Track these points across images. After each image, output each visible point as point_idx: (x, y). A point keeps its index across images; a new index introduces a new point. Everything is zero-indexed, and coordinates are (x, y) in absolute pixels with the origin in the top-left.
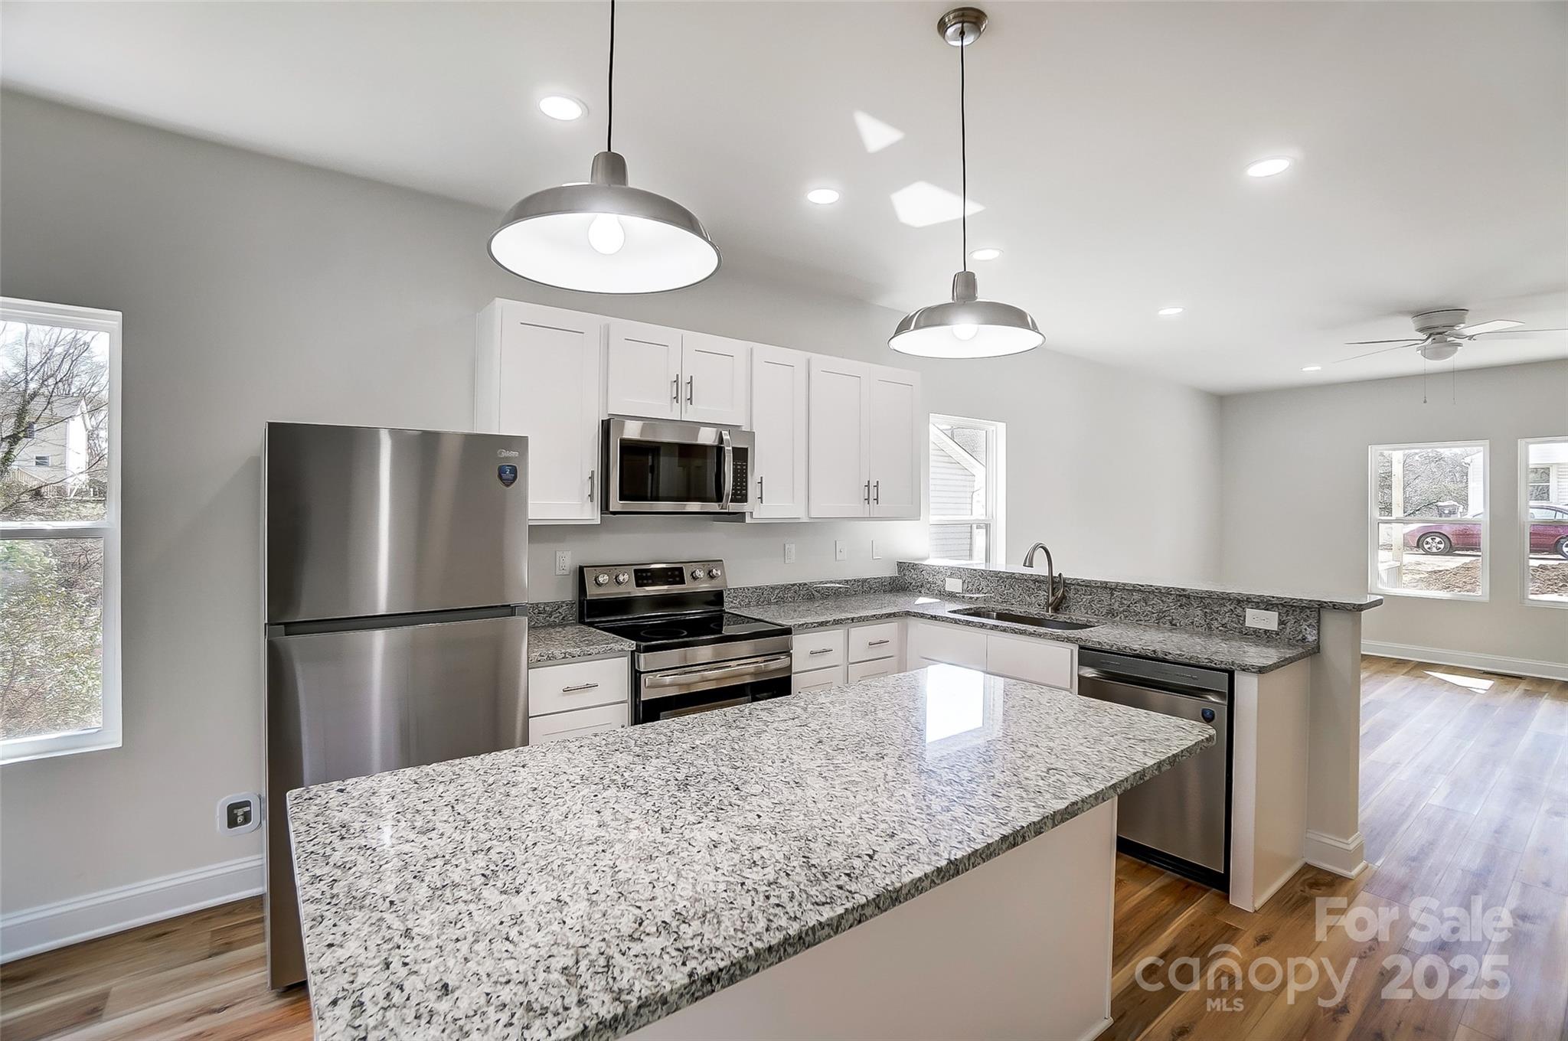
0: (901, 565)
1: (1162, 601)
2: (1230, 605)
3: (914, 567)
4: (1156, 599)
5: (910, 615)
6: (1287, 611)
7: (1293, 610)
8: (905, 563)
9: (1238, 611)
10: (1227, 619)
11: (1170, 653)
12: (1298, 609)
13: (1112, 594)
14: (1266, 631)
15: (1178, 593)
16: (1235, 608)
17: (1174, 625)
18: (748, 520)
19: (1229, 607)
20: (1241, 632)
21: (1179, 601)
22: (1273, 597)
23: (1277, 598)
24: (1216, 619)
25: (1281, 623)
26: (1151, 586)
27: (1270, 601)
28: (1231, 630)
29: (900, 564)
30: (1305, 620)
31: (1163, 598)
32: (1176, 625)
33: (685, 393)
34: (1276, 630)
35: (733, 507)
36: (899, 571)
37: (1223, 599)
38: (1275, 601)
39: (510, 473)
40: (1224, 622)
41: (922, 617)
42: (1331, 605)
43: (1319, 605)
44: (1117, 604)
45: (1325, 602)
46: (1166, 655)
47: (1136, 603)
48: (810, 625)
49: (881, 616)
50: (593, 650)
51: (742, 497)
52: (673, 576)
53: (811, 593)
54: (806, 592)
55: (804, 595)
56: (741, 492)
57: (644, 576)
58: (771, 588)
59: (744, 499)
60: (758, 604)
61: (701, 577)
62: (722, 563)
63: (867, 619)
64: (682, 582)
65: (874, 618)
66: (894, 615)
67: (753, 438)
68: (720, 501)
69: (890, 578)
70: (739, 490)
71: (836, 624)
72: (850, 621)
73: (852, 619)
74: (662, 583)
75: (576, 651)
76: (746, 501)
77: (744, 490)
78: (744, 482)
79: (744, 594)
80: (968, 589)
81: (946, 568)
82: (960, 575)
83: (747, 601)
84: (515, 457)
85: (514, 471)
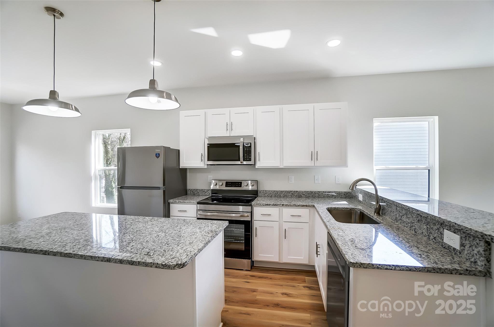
2: (438, 225)
4: (410, 215)
5: (314, 207)
6: (465, 236)
7: (469, 237)
9: (441, 230)
13: (397, 209)
14: (454, 249)
16: (440, 227)
17: (416, 232)
20: (442, 246)
21: (418, 217)
24: (432, 233)
25: (462, 244)
30: (476, 247)
31: (413, 215)
33: (231, 128)
34: (459, 249)
35: (245, 163)
37: (434, 220)
38: (457, 227)
39: (158, 155)
40: (435, 236)
44: (398, 215)
47: (403, 216)
48: (262, 205)
49: (299, 205)
50: (186, 201)
51: (249, 159)
52: (238, 184)
53: (300, 195)
54: (297, 194)
55: (296, 195)
56: (249, 157)
57: (228, 184)
58: (281, 191)
59: (250, 160)
60: (275, 196)
61: (247, 186)
62: (257, 182)
63: (291, 206)
64: (241, 186)
65: (295, 206)
66: (306, 206)
67: (255, 139)
68: (240, 161)
69: (345, 192)
70: (248, 157)
71: (274, 206)
72: (281, 205)
73: (283, 205)
74: (234, 186)
75: (182, 201)
76: (251, 160)
77: (250, 157)
78: (250, 154)
79: (269, 193)
80: (363, 200)
81: (359, 189)
82: (362, 193)
83: (271, 195)
84: (159, 151)
85: (159, 154)
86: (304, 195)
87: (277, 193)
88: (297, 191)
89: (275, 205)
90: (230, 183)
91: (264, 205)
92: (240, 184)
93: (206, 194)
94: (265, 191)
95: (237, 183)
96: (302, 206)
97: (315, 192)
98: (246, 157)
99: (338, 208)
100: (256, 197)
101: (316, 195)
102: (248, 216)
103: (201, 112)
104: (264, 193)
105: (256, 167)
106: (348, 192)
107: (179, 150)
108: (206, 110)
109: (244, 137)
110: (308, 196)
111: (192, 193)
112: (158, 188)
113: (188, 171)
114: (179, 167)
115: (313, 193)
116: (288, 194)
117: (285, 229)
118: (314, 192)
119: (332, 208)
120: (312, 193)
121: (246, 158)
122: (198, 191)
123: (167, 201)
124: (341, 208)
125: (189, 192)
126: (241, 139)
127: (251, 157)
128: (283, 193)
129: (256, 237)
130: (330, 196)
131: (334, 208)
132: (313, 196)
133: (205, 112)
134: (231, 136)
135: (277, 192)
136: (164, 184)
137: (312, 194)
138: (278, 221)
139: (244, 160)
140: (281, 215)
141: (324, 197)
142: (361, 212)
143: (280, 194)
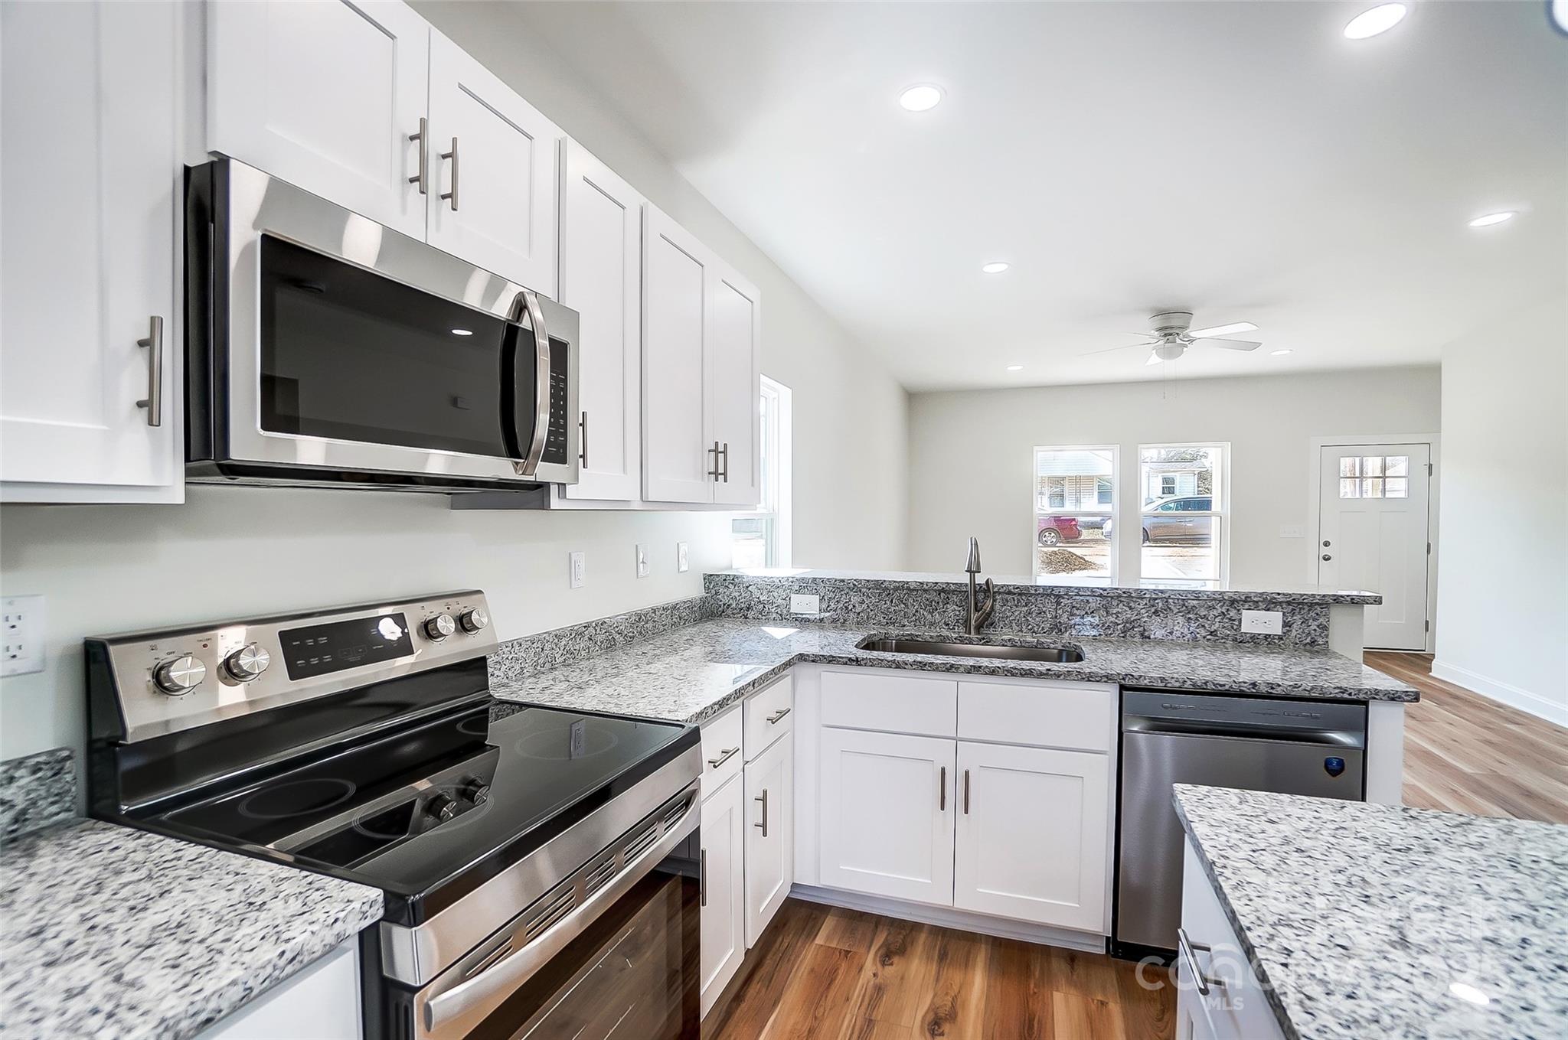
0: (709, 579)
1: (1130, 608)
2: (1221, 607)
3: (733, 580)
4: (1121, 605)
5: (805, 660)
6: (1293, 610)
7: (1300, 609)
8: (718, 576)
9: (1232, 614)
10: (1217, 625)
11: (1279, 686)
12: (1305, 607)
13: (1058, 603)
14: (1267, 637)
15: (1154, 596)
16: (1228, 610)
17: (1146, 637)
18: (555, 502)
19: (1220, 610)
20: (1235, 640)
21: (1153, 606)
22: (1279, 594)
23: (1284, 594)
24: (1203, 626)
25: (1286, 624)
26: (1117, 589)
27: (1275, 598)
28: (1223, 638)
29: (706, 579)
30: (1314, 620)
31: (1132, 604)
32: (1149, 638)
33: (439, 178)
34: (1280, 634)
35: (544, 471)
36: (707, 589)
37: (1215, 599)
38: (1281, 599)
40: (1213, 628)
41: (830, 662)
42: (1348, 599)
43: (1335, 600)
44: (1065, 616)
45: (1342, 596)
46: (1272, 688)
47: (1093, 612)
51: (558, 450)
53: (610, 638)
54: (604, 637)
55: (602, 643)
57: (309, 647)
58: (555, 636)
59: (561, 455)
62: (481, 597)
70: (553, 433)
76: (564, 460)
77: (562, 434)
78: (562, 417)
79: (513, 655)
80: (829, 609)
81: (791, 579)
82: (816, 589)
83: (517, 667)
90: (323, 640)
115: (643, 621)
116: (578, 640)
117: (765, 794)
120: (640, 620)
127: (565, 435)
128: (563, 642)
132: (642, 630)
137: (640, 625)
143: (553, 649)
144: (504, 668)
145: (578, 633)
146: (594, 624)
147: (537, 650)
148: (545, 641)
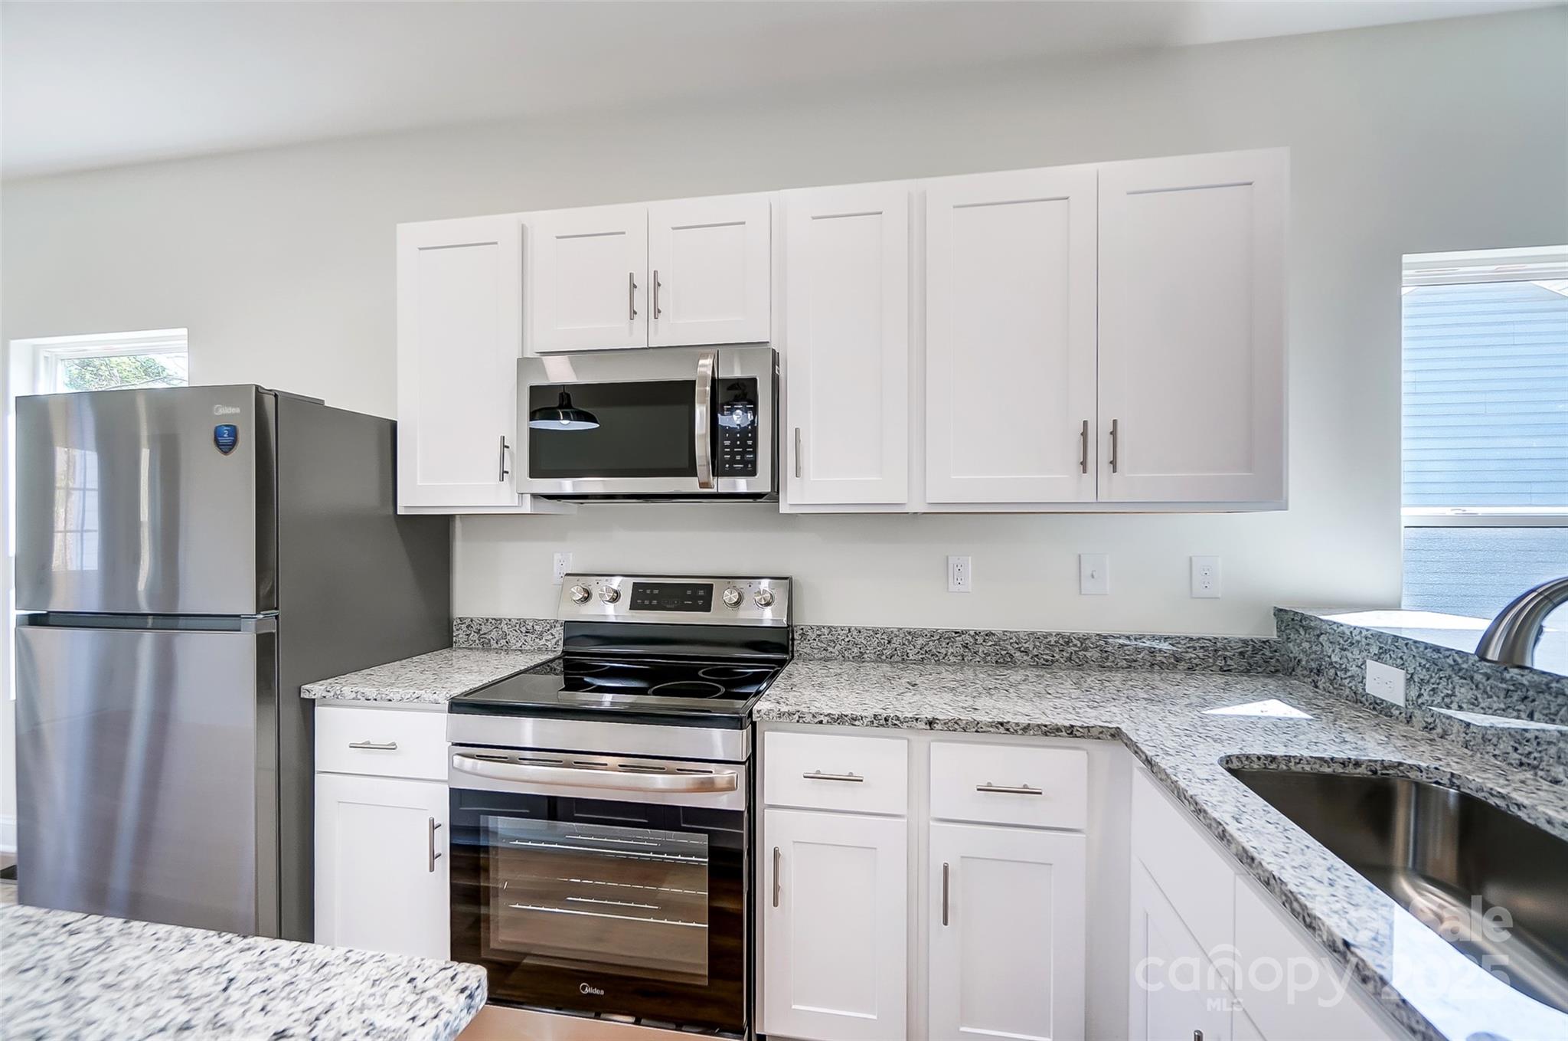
0: (1282, 615)
3: (1301, 622)
8: (1287, 612)
29: (1279, 612)
36: (1280, 630)
39: (229, 436)
41: (1136, 753)
48: (808, 718)
49: (1026, 729)
50: (396, 693)
51: (746, 466)
52: (694, 597)
53: (1004, 652)
54: (991, 649)
55: (988, 655)
56: (742, 454)
57: (647, 594)
58: (909, 633)
59: (750, 470)
60: (879, 659)
61: (738, 603)
62: (787, 582)
63: (977, 728)
64: (707, 607)
65: (1002, 730)
66: (1071, 731)
67: (775, 361)
68: (695, 475)
69: (1245, 642)
70: (738, 453)
71: (882, 725)
72: (921, 725)
73: (931, 723)
74: (673, 606)
75: (371, 692)
76: (753, 473)
77: (750, 453)
78: (750, 439)
79: (850, 638)
80: (1420, 701)
81: (1364, 633)
82: (1401, 658)
83: (856, 650)
84: (236, 414)
85: (234, 431)
86: (1026, 652)
87: (889, 642)
88: (990, 634)
89: (884, 722)
90: (656, 592)
91: (821, 722)
92: (701, 593)
93: (543, 642)
94: (826, 631)
95: (689, 592)
96: (1045, 734)
97: (1083, 639)
98: (727, 453)
99: (1288, 758)
100: (782, 663)
101: (1088, 654)
102: (731, 787)
103: (503, 225)
104: (822, 642)
105: (784, 508)
106: (1264, 642)
107: (394, 425)
108: (526, 217)
109: (716, 350)
110: (1047, 661)
111: (474, 636)
112: (229, 622)
113: (458, 527)
114: (391, 512)
115: (1075, 645)
116: (944, 645)
117: (946, 868)
118: (1078, 639)
119: (1248, 757)
120: (1067, 643)
121: (728, 462)
122: (505, 628)
123: (297, 694)
124: (1308, 763)
125: (459, 635)
126: (701, 362)
127: (755, 452)
128: (921, 641)
129: (776, 904)
130: (1164, 660)
131: (1266, 757)
132: (1074, 657)
133: (523, 226)
134: (650, 346)
135: (889, 636)
136: (266, 600)
137: (1070, 650)
138: (903, 811)
139: (717, 472)
140: (919, 782)
141: (1131, 665)
142: (1465, 799)
143: (904, 644)
144: (838, 647)
145: (949, 637)
146: (972, 633)
147: (882, 641)
148: (893, 635)
